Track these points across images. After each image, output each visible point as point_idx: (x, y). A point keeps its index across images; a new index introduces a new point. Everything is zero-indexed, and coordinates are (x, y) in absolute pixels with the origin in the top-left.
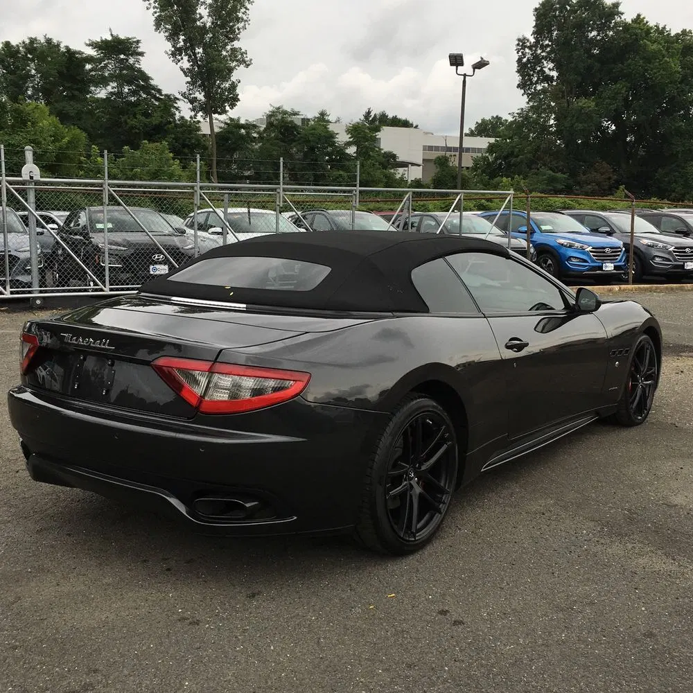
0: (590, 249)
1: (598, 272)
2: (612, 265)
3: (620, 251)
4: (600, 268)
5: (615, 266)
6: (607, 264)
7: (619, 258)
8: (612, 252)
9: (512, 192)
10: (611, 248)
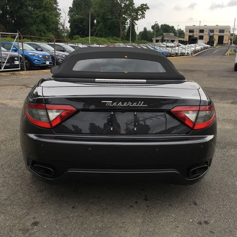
0: (41, 56)
1: (44, 65)
2: (49, 62)
3: (50, 57)
4: (45, 63)
5: (49, 63)
6: (47, 62)
7: (50, 59)
8: (48, 57)
9: (18, 34)
10: (48, 56)
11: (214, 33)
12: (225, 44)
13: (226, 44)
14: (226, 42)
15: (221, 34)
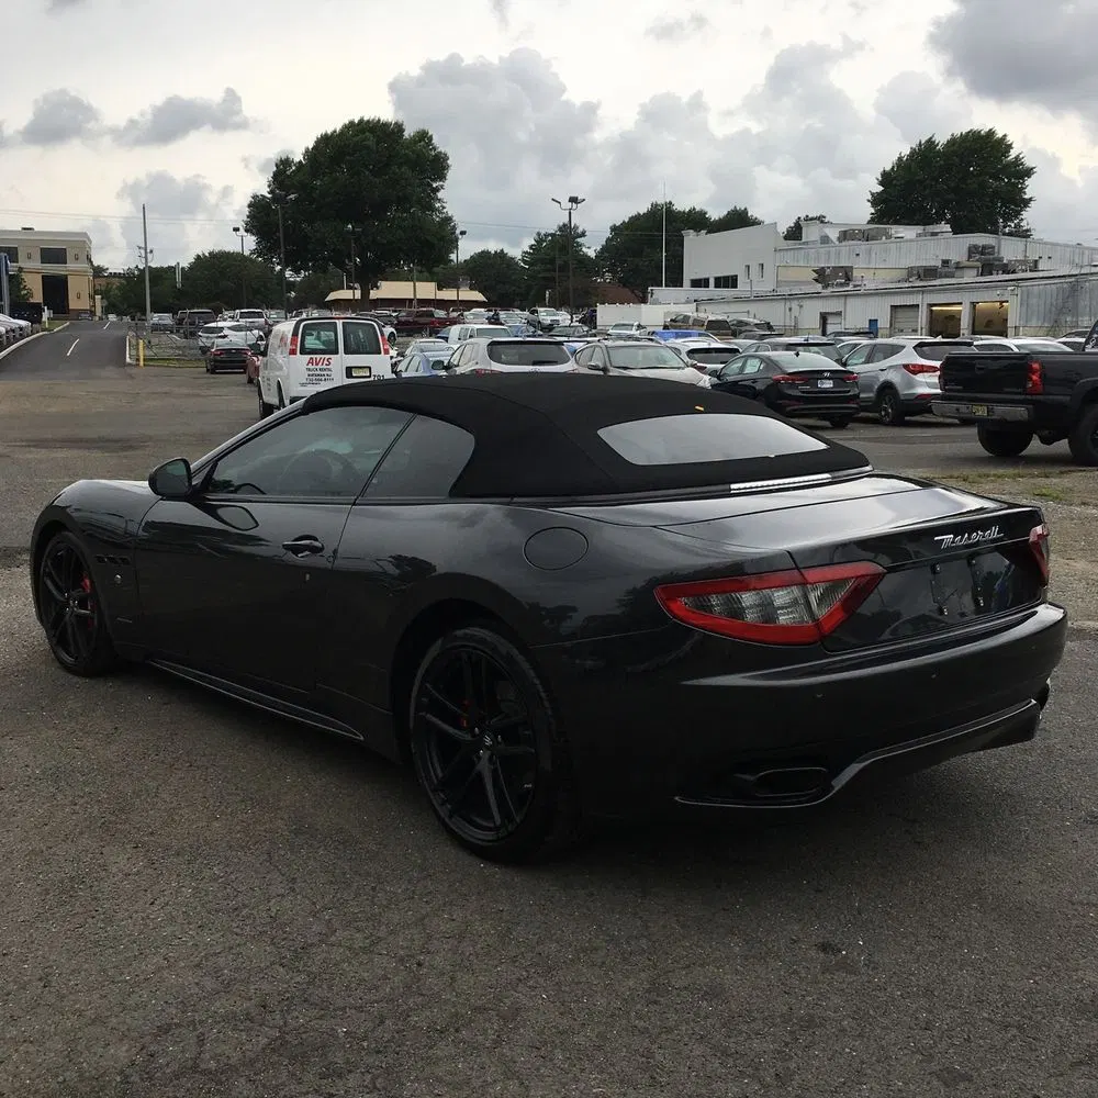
11: (20, 264)
12: (79, 312)
13: (85, 311)
14: (85, 304)
15: (54, 269)
